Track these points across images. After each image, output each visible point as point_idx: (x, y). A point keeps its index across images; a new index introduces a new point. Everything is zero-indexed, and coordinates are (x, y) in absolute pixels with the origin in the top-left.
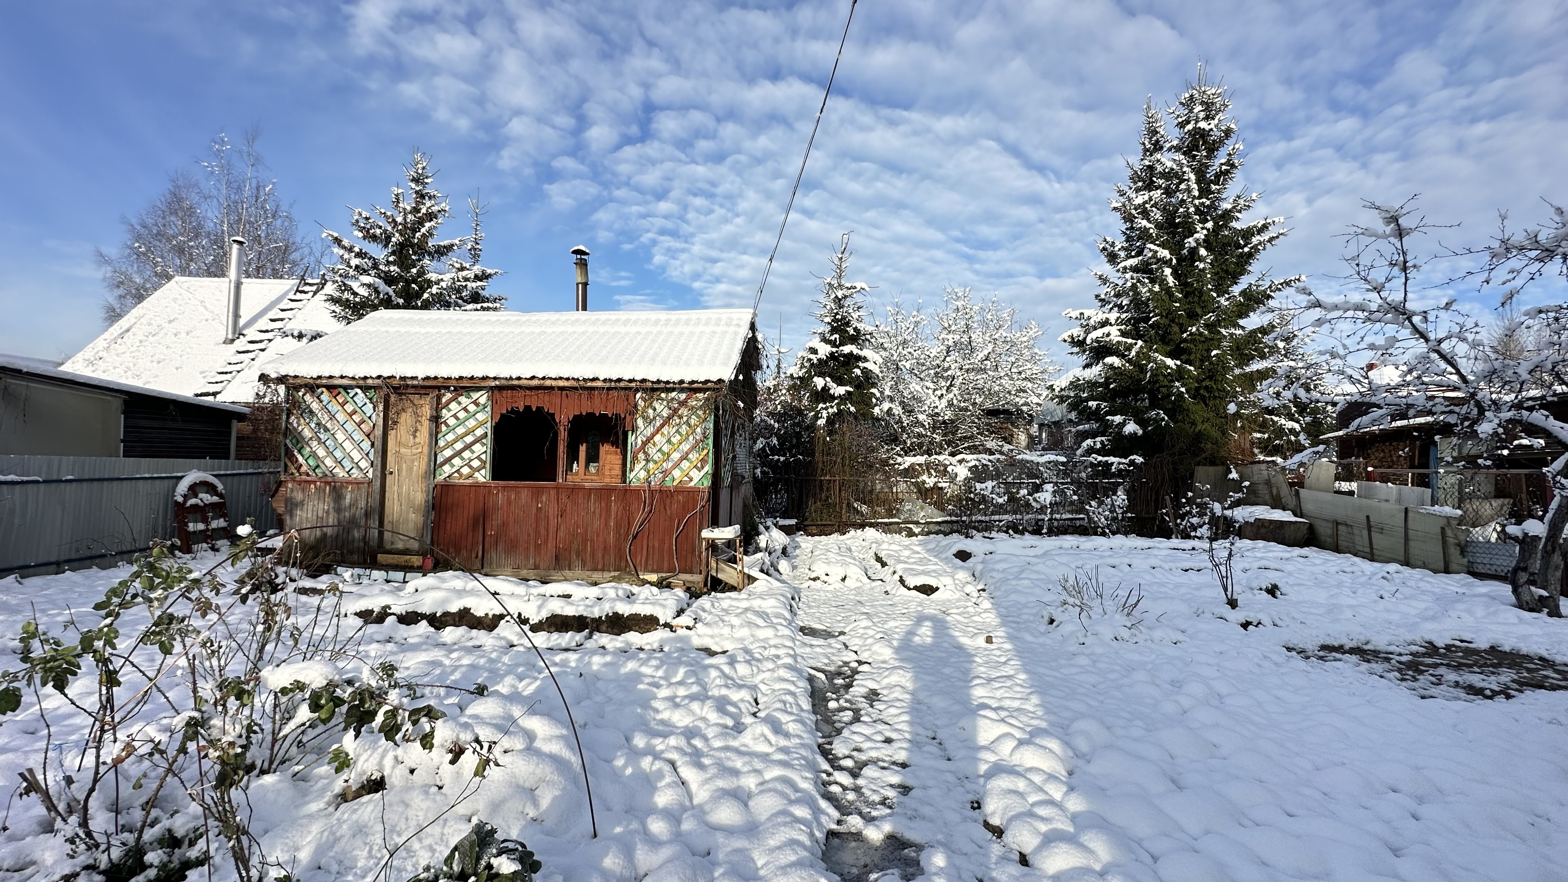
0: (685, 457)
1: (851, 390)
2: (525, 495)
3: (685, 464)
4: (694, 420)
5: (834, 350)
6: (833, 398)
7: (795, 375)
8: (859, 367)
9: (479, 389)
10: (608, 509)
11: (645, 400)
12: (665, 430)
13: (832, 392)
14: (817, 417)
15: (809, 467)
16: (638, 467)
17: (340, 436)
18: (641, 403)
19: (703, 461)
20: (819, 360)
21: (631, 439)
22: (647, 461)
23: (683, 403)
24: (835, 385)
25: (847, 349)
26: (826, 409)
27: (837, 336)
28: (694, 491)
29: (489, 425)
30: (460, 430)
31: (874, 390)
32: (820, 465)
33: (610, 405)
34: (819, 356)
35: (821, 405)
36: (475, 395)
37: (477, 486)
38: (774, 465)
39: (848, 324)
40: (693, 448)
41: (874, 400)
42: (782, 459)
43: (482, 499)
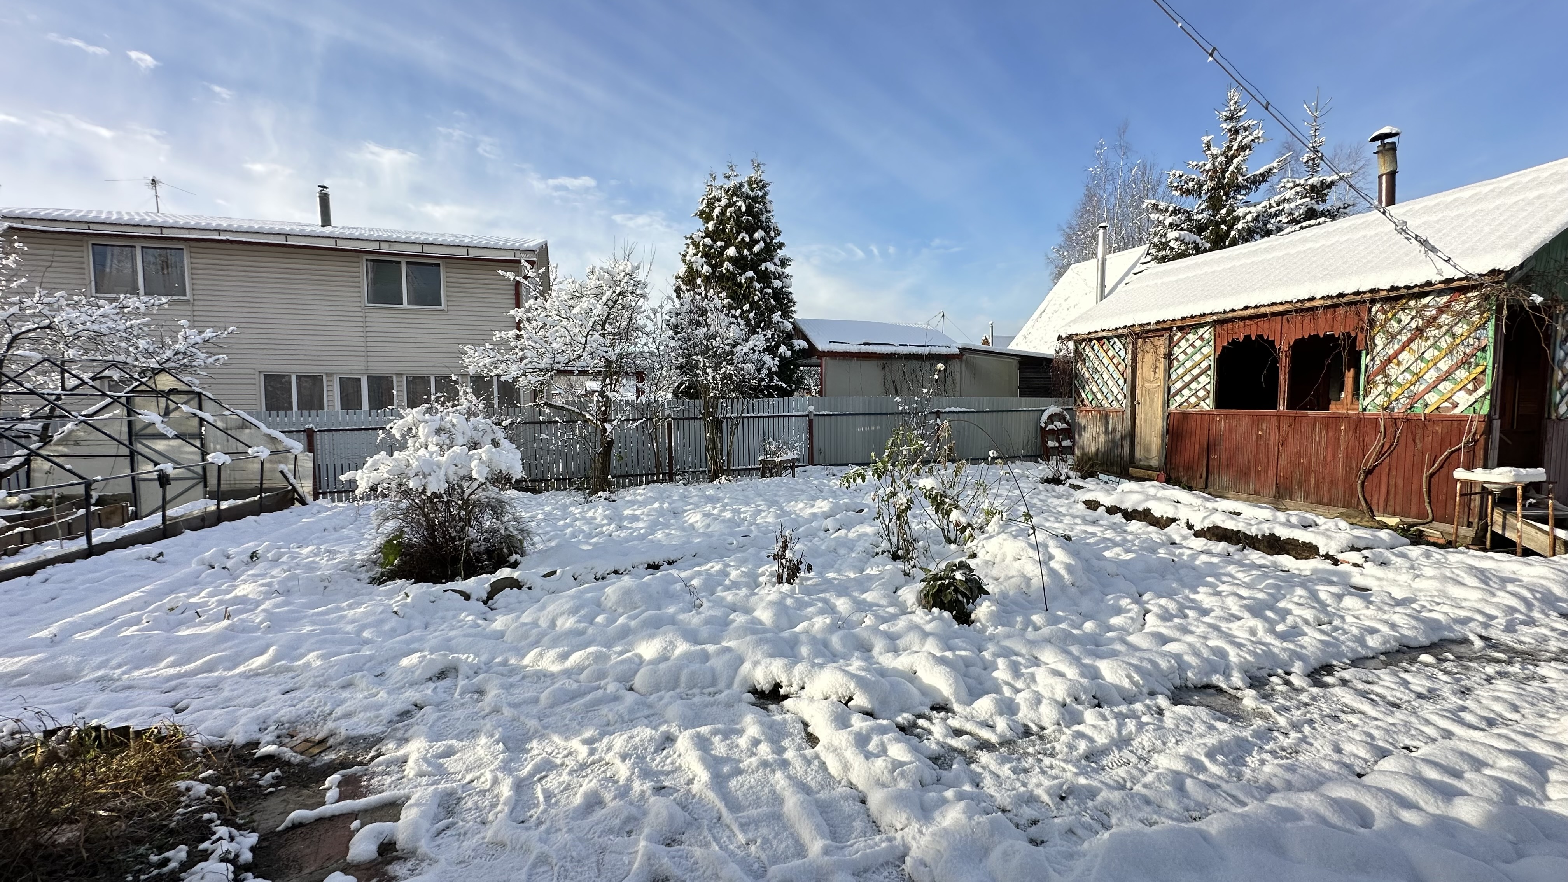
0: (1446, 376)
2: (1245, 423)
3: (1446, 386)
4: (1463, 328)
9: (1202, 325)
10: (1338, 439)
11: (1385, 312)
12: (1415, 345)
16: (1375, 392)
17: (1106, 376)
18: (1380, 317)
19: (1477, 381)
21: (1365, 360)
22: (1387, 384)
23: (1443, 309)
28: (1460, 422)
29: (1212, 358)
30: (1188, 364)
33: (1335, 325)
36: (1201, 332)
37: (1202, 414)
40: (1462, 364)
43: (1206, 425)
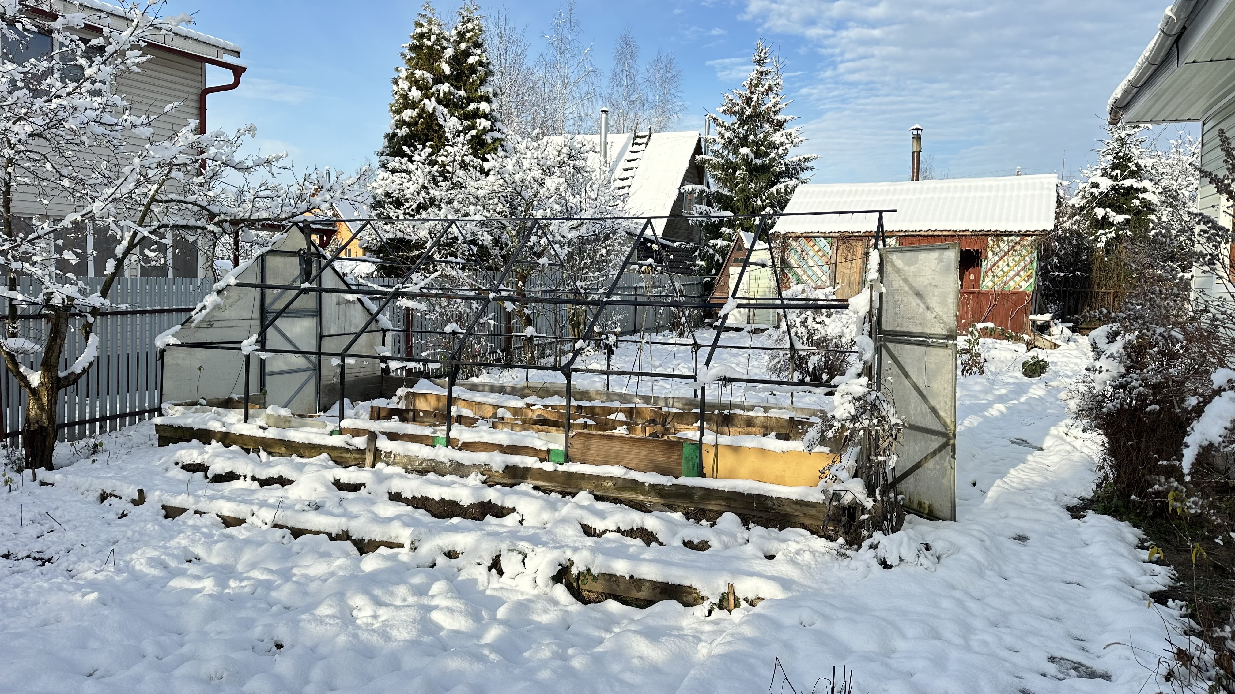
0: (1018, 274)
1: (1130, 217)
3: (1017, 279)
4: (1025, 253)
5: (1115, 183)
6: (1112, 224)
7: (1077, 205)
8: (1137, 198)
9: (892, 237)
10: (968, 304)
11: (994, 242)
12: (1006, 258)
13: (1111, 220)
14: (1096, 240)
15: (1087, 282)
16: (987, 280)
17: (811, 263)
18: (991, 243)
19: (1029, 277)
20: (1101, 193)
21: (984, 263)
22: (994, 276)
23: (1017, 243)
24: (1114, 214)
25: (1127, 183)
26: (1105, 234)
27: (1119, 171)
28: (1024, 294)
31: (1152, 217)
32: (1097, 281)
33: (972, 245)
34: (1100, 190)
35: (1101, 231)
36: (889, 240)
38: (1053, 280)
39: (1129, 160)
40: (1023, 269)
41: (1151, 225)
42: (1062, 274)
